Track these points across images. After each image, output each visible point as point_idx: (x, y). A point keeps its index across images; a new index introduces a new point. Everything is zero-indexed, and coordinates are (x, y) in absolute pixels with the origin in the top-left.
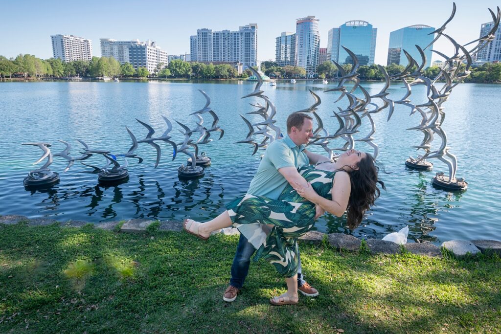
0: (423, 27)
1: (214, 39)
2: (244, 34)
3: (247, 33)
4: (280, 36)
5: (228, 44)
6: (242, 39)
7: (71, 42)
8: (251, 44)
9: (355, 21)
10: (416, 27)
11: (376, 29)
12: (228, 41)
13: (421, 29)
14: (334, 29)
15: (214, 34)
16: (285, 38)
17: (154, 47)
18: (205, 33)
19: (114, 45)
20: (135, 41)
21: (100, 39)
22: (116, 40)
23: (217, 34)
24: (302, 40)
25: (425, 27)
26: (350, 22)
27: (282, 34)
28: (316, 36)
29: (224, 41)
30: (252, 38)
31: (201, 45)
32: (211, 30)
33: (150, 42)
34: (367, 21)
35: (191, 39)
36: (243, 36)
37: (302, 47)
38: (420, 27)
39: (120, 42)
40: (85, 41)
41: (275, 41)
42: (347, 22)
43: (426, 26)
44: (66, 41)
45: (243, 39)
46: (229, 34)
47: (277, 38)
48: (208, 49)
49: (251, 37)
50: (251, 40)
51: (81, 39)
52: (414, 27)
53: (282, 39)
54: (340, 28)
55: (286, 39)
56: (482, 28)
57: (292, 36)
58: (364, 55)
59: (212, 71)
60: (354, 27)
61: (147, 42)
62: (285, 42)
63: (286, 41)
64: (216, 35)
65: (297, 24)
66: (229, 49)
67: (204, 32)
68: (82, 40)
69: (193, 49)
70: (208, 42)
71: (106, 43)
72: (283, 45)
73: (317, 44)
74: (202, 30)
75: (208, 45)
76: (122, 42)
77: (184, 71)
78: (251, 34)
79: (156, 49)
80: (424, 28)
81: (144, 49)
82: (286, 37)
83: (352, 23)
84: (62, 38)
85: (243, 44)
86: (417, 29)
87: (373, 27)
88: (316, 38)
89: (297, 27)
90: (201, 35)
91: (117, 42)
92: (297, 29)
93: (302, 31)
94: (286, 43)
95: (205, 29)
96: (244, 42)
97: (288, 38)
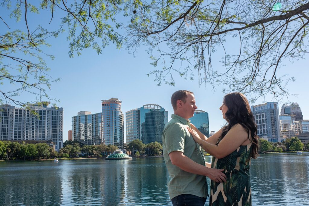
0: (200, 112)
1: (16, 115)
2: (51, 112)
6: (48, 117)
8: (59, 123)
9: (151, 105)
11: (167, 112)
13: (199, 113)
14: (134, 110)
15: (17, 110)
16: (84, 118)
23: (21, 111)
25: (201, 112)
26: (147, 105)
27: (80, 113)
28: (122, 116)
30: (60, 117)
32: (14, 107)
34: (160, 106)
37: (109, 126)
42: (145, 105)
45: (50, 117)
50: (58, 118)
53: (80, 118)
54: (139, 110)
55: (86, 118)
57: (92, 115)
62: (84, 121)
63: (86, 120)
64: (19, 112)
65: (103, 105)
66: (33, 127)
70: (9, 119)
72: (83, 124)
73: (122, 124)
74: (4, 106)
75: (9, 122)
78: (59, 112)
80: (201, 113)
82: (86, 116)
83: (149, 106)
85: (50, 122)
87: (165, 111)
89: (103, 108)
92: (102, 110)
96: (51, 120)
97: (88, 117)
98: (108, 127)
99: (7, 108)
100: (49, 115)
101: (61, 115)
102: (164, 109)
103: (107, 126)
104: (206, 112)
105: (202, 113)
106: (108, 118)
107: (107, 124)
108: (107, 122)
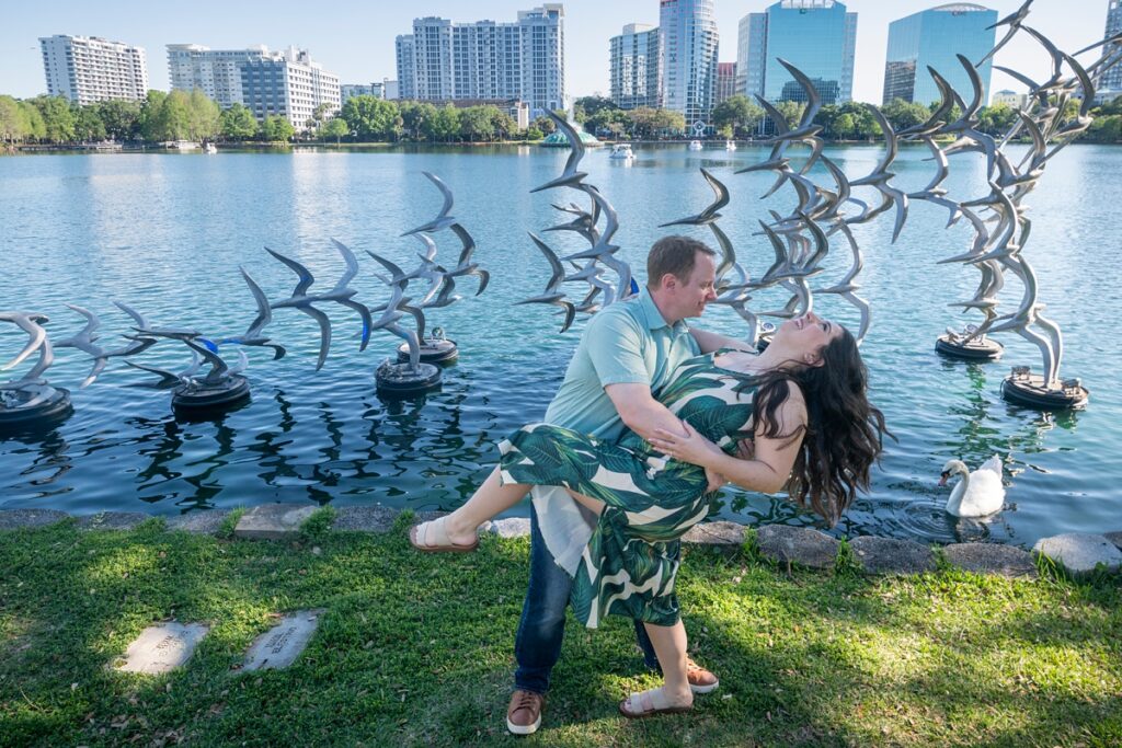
0: (968, 9)
1: (455, 43)
2: (530, 30)
3: (540, 28)
4: (620, 33)
5: (493, 55)
6: (525, 42)
7: (93, 53)
8: (549, 56)
10: (951, 9)
11: (856, 14)
12: (492, 48)
13: (964, 13)
14: (753, 16)
15: (456, 30)
16: (632, 40)
17: (306, 64)
18: (432, 29)
19: (203, 59)
20: (255, 49)
21: (167, 46)
22: (207, 49)
23: (464, 30)
24: (675, 43)
25: (973, 9)
27: (625, 28)
28: (710, 33)
29: (480, 49)
30: (551, 41)
31: (425, 58)
32: (449, 21)
33: (295, 53)
35: (399, 44)
36: (529, 36)
37: (674, 61)
38: (962, 9)
39: (217, 53)
40: (128, 51)
41: (609, 46)
43: (975, 6)
44: (79, 51)
45: (529, 43)
46: (492, 29)
47: (613, 40)
48: (442, 67)
49: (549, 37)
50: (547, 44)
51: (118, 46)
52: (946, 9)
53: (624, 40)
54: (767, 14)
55: (635, 41)
56: (1110, 11)
57: (649, 33)
58: (826, 78)
59: (453, 123)
60: (802, 11)
61: (288, 52)
62: (632, 50)
63: (635, 46)
64: (460, 33)
66: (493, 67)
67: (430, 25)
68: (121, 49)
69: (403, 69)
70: (441, 51)
71: (182, 55)
72: (628, 57)
73: (711, 54)
74: (426, 20)
75: (441, 57)
76: (223, 53)
77: (382, 124)
78: (549, 30)
79: (309, 71)
80: (971, 12)
81: (280, 69)
82: (636, 36)
84: (69, 44)
85: (530, 55)
86: (953, 13)
87: (848, 11)
88: (709, 39)
89: (661, 13)
90: (423, 32)
91: (210, 53)
92: (661, 18)
93: (674, 22)
94: (635, 52)
95: (432, 19)
96: (531, 50)
97: (639, 38)
98: (673, 64)
99: (436, 25)
100: (527, 36)
101: (554, 37)
102: (845, 7)
103: (671, 61)
104: (989, 10)
105: (976, 12)
106: (673, 41)
107: (671, 55)
108: (671, 49)
